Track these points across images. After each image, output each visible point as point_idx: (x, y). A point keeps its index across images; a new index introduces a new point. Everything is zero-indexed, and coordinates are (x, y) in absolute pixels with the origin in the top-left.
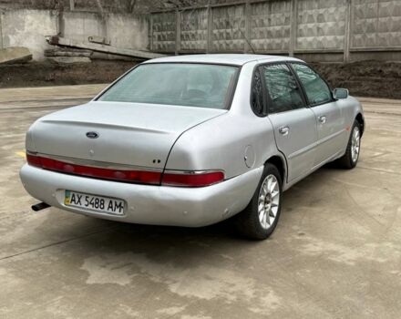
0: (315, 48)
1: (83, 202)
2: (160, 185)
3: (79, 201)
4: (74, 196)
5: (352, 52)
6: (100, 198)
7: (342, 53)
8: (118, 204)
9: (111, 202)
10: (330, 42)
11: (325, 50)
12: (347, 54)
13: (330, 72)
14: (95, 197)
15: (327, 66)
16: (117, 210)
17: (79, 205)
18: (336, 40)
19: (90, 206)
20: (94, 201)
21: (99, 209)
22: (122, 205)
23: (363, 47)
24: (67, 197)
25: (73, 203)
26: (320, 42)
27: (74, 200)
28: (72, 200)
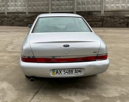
0: (15, 11)
1: (63, 72)
2: (95, 61)
3: (60, 72)
4: (57, 71)
5: (29, 13)
6: (71, 70)
7: (25, 13)
8: (79, 70)
9: (76, 70)
10: (20, 9)
11: (19, 12)
12: (27, 13)
13: (24, 19)
14: (68, 70)
15: (22, 17)
16: (79, 73)
17: (60, 74)
18: (23, 9)
19: (66, 74)
20: (68, 71)
21: (71, 74)
22: (81, 71)
23: (32, 11)
24: (53, 72)
25: (57, 74)
26: (17, 9)
27: (58, 73)
28: (57, 73)
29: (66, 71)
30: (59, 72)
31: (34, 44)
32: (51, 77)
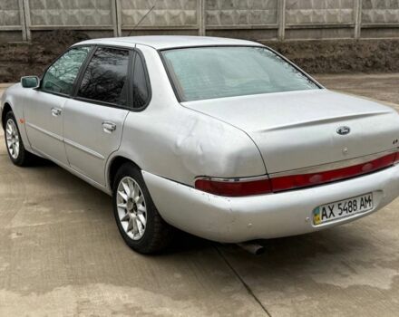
1: (336, 212)
2: (393, 165)
3: (332, 213)
4: (324, 209)
6: (352, 201)
8: (367, 199)
9: (362, 200)
14: (348, 201)
16: (368, 205)
17: (332, 217)
19: (344, 213)
20: (347, 206)
22: (371, 198)
24: (315, 214)
25: (325, 218)
27: (326, 215)
28: (323, 215)
29: (342, 207)
30: (328, 212)
31: (263, 134)
32: (310, 231)
